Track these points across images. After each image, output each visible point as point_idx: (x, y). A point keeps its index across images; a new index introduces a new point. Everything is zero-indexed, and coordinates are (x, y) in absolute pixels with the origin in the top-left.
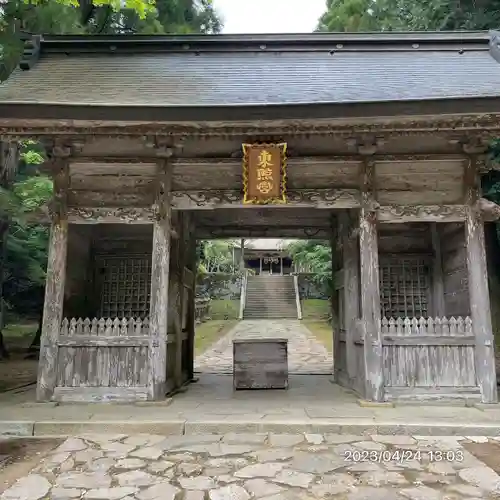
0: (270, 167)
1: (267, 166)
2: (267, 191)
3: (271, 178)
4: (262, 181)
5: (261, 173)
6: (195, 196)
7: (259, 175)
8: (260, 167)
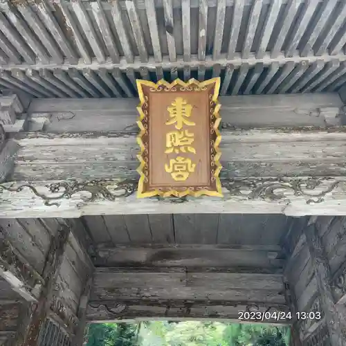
0: (191, 129)
1: (185, 127)
2: (186, 175)
3: (192, 150)
4: (174, 156)
5: (173, 140)
6: (40, 189)
7: (169, 144)
8: (172, 128)
